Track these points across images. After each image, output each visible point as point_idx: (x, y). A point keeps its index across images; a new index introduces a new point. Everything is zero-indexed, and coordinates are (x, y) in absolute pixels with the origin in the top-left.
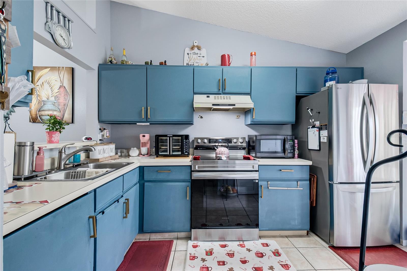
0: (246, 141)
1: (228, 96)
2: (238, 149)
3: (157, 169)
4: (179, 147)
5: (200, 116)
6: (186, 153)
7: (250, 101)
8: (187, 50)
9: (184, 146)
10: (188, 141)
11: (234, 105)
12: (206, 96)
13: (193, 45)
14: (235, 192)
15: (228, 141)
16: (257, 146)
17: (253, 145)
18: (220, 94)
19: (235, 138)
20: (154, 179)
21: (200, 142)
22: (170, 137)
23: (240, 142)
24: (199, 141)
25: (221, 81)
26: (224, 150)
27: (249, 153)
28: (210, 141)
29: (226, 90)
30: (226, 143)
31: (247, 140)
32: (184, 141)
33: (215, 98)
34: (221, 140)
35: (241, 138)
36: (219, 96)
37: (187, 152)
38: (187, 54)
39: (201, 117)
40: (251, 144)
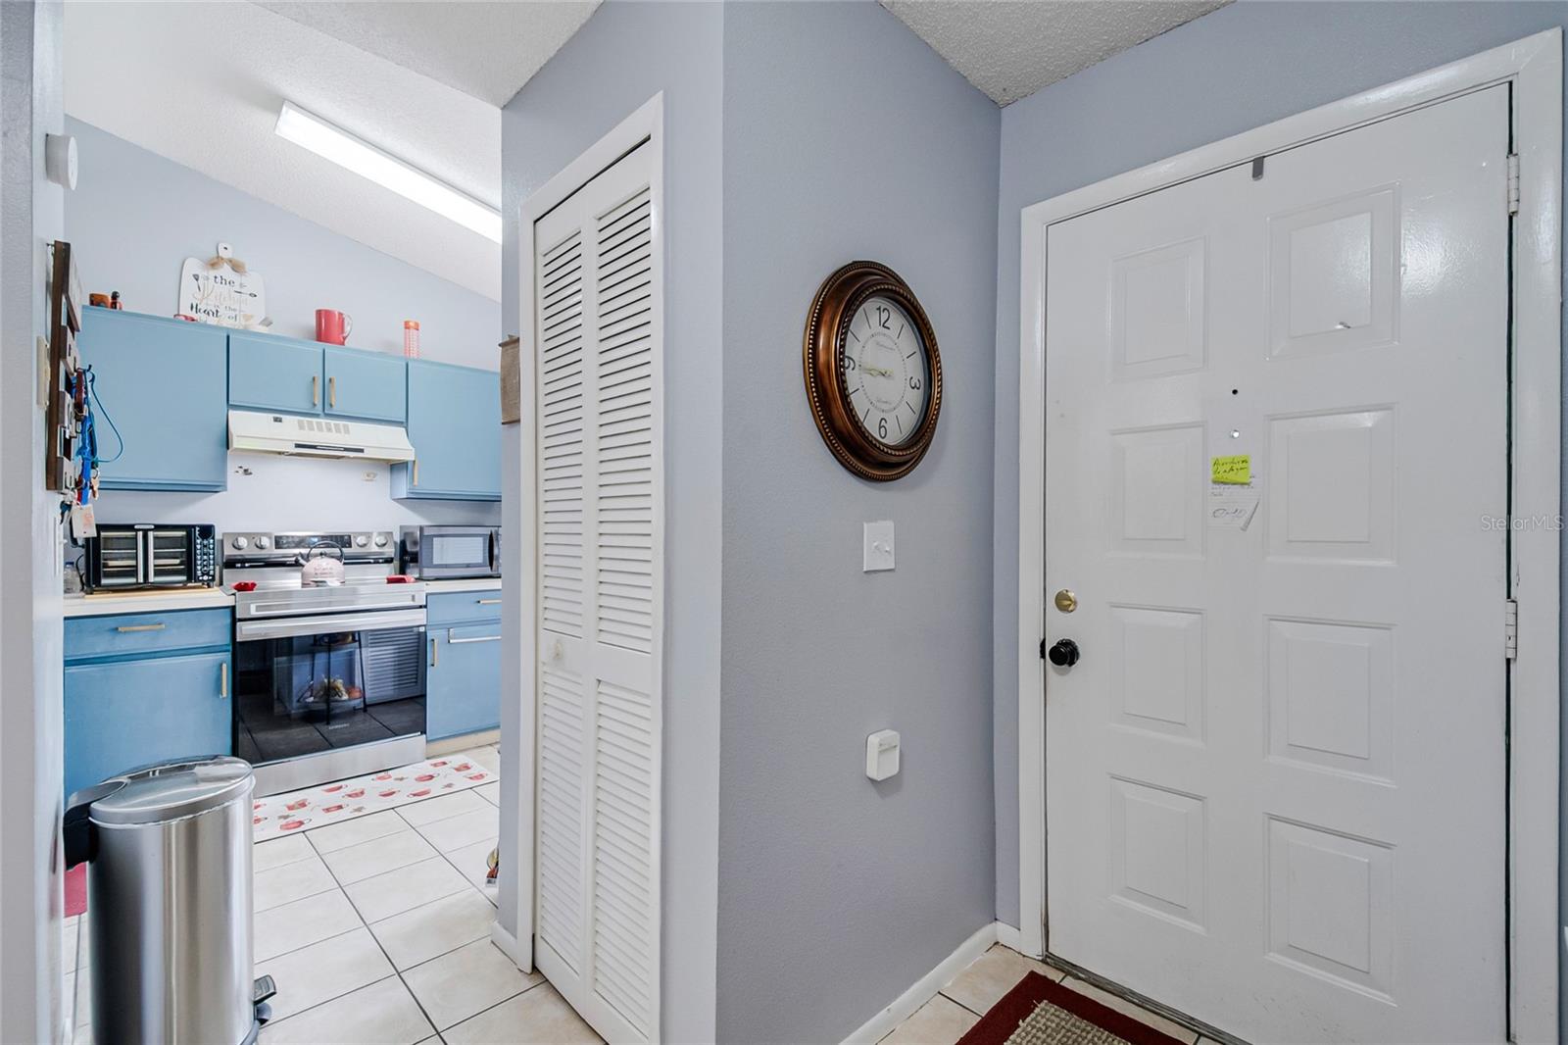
0: (395, 543)
1: (341, 423)
2: (370, 563)
3: (111, 623)
4: (177, 561)
5: (242, 470)
6: (206, 578)
7: (405, 443)
8: (193, 266)
9: (199, 557)
10: (211, 541)
11: (362, 451)
12: (271, 416)
13: (215, 255)
14: (357, 694)
15: (343, 541)
16: (424, 554)
17: (414, 550)
18: (317, 416)
19: (361, 534)
20: (102, 653)
21: (245, 545)
22: (145, 532)
23: (377, 544)
24: (243, 542)
25: (319, 382)
26: (329, 567)
27: (402, 571)
28: (279, 543)
29: (334, 408)
30: (333, 546)
31: (397, 539)
32: (198, 541)
33: (301, 427)
34: (316, 540)
35: (380, 534)
36: (314, 420)
37: (208, 574)
38: (194, 276)
39: (246, 471)
40: (409, 548)
